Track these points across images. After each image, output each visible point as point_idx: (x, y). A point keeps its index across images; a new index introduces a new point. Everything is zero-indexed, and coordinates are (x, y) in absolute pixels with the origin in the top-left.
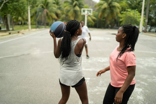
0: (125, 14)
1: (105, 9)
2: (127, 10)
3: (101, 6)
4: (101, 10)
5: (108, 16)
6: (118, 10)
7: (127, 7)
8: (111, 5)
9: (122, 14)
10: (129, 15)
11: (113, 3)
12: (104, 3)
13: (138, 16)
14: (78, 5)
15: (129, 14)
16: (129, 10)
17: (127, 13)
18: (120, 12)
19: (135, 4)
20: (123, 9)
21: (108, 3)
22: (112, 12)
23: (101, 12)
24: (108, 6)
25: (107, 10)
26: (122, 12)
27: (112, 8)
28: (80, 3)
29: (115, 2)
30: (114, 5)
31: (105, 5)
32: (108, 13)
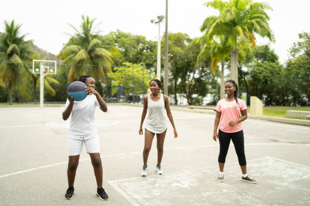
0: (121, 72)
1: (81, 62)
2: (124, 63)
3: (71, 56)
4: (72, 64)
6: (108, 65)
7: (120, 58)
8: (93, 54)
9: (114, 71)
10: (130, 74)
11: (98, 49)
12: (80, 50)
13: (145, 75)
14: (19, 53)
15: (129, 71)
16: (128, 64)
17: (127, 71)
18: (113, 68)
19: (133, 53)
20: (117, 64)
21: (86, 51)
22: (96, 67)
23: (74, 68)
24: (88, 55)
25: (86, 64)
26: (115, 68)
27: (95, 61)
28: (22, 49)
29: (102, 47)
30: (99, 53)
31: (82, 54)
32: (89, 69)
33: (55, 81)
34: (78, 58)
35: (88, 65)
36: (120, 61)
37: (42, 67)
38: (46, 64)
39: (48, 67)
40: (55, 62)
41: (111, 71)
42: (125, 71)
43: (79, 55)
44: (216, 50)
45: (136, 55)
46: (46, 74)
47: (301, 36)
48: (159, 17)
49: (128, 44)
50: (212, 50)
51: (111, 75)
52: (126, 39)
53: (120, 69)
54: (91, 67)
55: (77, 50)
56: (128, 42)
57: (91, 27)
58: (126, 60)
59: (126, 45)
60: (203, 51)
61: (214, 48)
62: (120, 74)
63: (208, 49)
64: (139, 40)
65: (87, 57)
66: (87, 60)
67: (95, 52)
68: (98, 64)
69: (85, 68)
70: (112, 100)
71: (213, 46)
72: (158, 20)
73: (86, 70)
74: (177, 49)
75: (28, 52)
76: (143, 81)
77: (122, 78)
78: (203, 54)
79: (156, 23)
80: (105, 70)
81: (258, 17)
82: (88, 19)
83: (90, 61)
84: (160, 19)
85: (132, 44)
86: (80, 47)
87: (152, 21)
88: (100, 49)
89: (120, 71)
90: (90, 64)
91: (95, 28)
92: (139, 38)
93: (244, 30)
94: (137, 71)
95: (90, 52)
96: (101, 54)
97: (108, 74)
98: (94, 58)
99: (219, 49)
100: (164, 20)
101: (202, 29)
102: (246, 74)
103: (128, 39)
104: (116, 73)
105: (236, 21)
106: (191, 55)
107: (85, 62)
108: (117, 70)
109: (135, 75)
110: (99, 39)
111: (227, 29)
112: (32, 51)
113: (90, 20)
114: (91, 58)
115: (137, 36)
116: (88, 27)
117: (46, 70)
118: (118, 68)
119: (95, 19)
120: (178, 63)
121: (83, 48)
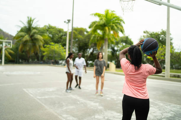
0: (48, 47)
1: (26, 41)
2: (50, 43)
3: (21, 38)
4: (21, 42)
5: (30, 49)
6: (41, 44)
7: (49, 40)
8: (33, 38)
9: (45, 47)
10: (53, 49)
11: (36, 35)
12: (25, 35)
13: (62, 50)
15: (52, 48)
16: (52, 43)
18: (43, 46)
19: (57, 38)
20: (46, 43)
21: (29, 36)
22: (34, 45)
23: (22, 45)
26: (45, 46)
29: (38, 34)
30: (36, 37)
31: (27, 37)
33: (12, 52)
34: (24, 39)
35: (30, 44)
36: (49, 41)
37: (4, 44)
38: (6, 42)
39: (7, 44)
40: (11, 41)
42: (50, 47)
44: (99, 38)
46: (6, 48)
47: (144, 32)
49: (54, 33)
50: (96, 38)
52: (53, 30)
53: (48, 46)
56: (54, 31)
57: (32, 23)
59: (52, 33)
60: (92, 38)
61: (98, 37)
62: (48, 49)
63: (94, 37)
64: (60, 31)
65: (30, 39)
66: (29, 41)
68: (35, 43)
71: (97, 36)
73: (29, 46)
74: (80, 37)
76: (60, 53)
77: (49, 51)
78: (92, 40)
79: (67, 23)
80: (40, 47)
81: (117, 23)
82: (31, 19)
84: (69, 21)
85: (56, 33)
86: (26, 34)
87: (65, 22)
91: (34, 24)
93: (109, 29)
94: (56, 47)
95: (31, 37)
98: (34, 40)
99: (100, 37)
101: (90, 27)
102: (117, 51)
104: (46, 48)
105: (106, 24)
106: (87, 40)
109: (56, 49)
110: (37, 30)
111: (101, 28)
113: (32, 19)
114: (32, 40)
115: (59, 29)
117: (6, 45)
119: (34, 19)
120: (80, 44)
121: (27, 34)
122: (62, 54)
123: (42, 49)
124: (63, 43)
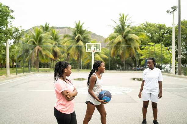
1: (119, 43)
2: (149, 43)
3: (113, 40)
4: (113, 45)
5: (123, 53)
6: (137, 45)
7: (147, 40)
9: (142, 49)
10: (153, 51)
11: (130, 35)
12: (118, 36)
13: (165, 51)
14: (82, 40)
15: (152, 49)
16: (152, 44)
17: (150, 49)
18: (140, 47)
19: (157, 37)
20: (143, 43)
21: (122, 36)
22: (129, 47)
23: (114, 48)
24: (123, 39)
25: (122, 45)
26: (143, 47)
27: (128, 42)
28: (85, 37)
29: (133, 33)
30: (130, 37)
31: (120, 38)
32: (124, 48)
34: (116, 41)
35: (123, 46)
36: (147, 42)
37: (93, 48)
38: (95, 46)
39: (96, 48)
40: (100, 44)
41: (139, 49)
42: (149, 48)
43: (117, 39)
45: (159, 38)
46: (95, 52)
48: (172, 8)
49: (153, 30)
51: (140, 52)
52: (151, 27)
53: (147, 47)
54: (125, 47)
55: (116, 36)
56: (153, 29)
57: (125, 20)
58: (152, 41)
59: (151, 31)
62: (146, 51)
64: (161, 27)
65: (123, 40)
66: (123, 42)
67: (128, 37)
68: (130, 45)
69: (121, 48)
70: (140, 69)
72: (172, 10)
73: (122, 49)
75: (88, 39)
76: (163, 56)
77: (148, 53)
79: (171, 12)
80: (136, 49)
82: (123, 15)
83: (125, 43)
84: (174, 8)
85: (156, 30)
86: (118, 34)
87: (168, 12)
88: (132, 34)
89: (146, 49)
90: (125, 44)
92: (161, 26)
94: (158, 48)
95: (124, 37)
96: (132, 38)
97: (138, 51)
98: (128, 41)
100: (177, 9)
103: (153, 27)
107: (121, 43)
108: (144, 48)
109: (157, 51)
110: (131, 28)
112: (90, 38)
113: (125, 16)
114: (126, 41)
115: (159, 25)
116: (123, 20)
118: (145, 47)
119: (128, 15)
121: (120, 35)
122: (166, 57)
123: (139, 51)
124: (165, 43)
